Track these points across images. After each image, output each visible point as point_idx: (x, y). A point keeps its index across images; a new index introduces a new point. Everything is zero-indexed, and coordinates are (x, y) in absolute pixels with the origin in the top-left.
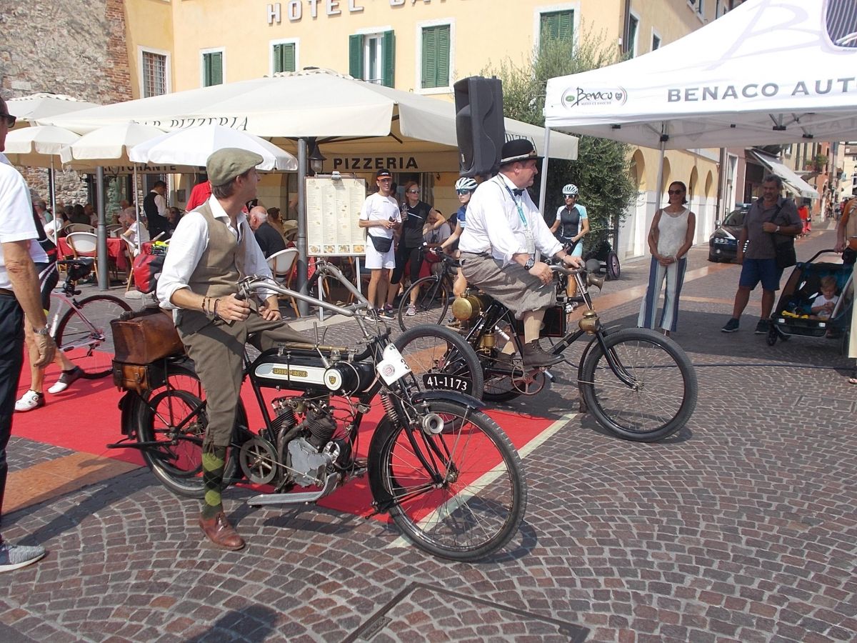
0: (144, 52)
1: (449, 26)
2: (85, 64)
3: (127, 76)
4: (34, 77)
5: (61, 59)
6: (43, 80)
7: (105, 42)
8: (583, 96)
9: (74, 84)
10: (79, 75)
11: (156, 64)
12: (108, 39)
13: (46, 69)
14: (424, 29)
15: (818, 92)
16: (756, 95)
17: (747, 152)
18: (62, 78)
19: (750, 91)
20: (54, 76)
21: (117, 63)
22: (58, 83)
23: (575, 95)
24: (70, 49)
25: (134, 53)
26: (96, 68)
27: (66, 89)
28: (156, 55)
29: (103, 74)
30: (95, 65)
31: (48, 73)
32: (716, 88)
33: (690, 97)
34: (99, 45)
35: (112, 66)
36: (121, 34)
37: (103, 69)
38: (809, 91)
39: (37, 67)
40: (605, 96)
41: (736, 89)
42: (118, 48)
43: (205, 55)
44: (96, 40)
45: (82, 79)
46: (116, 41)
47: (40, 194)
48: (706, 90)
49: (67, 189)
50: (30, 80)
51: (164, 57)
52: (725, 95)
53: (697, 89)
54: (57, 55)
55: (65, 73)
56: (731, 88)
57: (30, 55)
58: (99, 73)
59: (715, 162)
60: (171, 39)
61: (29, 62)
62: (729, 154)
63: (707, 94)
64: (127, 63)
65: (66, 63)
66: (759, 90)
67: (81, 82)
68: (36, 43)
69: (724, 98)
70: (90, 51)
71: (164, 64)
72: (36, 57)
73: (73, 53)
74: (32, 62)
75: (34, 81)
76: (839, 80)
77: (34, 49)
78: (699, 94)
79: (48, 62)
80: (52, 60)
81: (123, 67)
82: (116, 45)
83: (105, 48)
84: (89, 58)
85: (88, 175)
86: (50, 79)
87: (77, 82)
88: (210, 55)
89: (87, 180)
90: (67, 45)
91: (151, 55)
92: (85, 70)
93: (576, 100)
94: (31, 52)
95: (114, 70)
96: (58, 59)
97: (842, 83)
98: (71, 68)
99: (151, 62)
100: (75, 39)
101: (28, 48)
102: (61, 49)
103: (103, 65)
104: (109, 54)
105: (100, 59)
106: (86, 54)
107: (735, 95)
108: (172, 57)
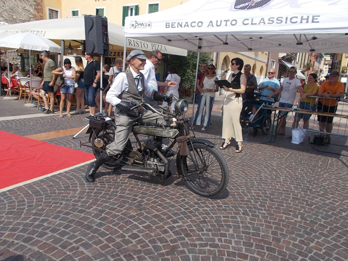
0: (49, 9)
1: (158, 4)
2: (25, 12)
3: (42, 18)
4: (4, 16)
5: (15, 10)
6: (8, 17)
7: (34, 4)
8: (137, 24)
9: (20, 19)
10: (23, 16)
11: (54, 14)
12: (35, 3)
13: (9, 13)
14: (149, 5)
15: (217, 26)
16: (195, 26)
17: (279, 60)
18: (16, 17)
19: (193, 24)
20: (12, 16)
21: (38, 13)
22: (14, 19)
23: (134, 24)
24: (19, 6)
25: (45, 9)
26: (30, 14)
27: (17, 21)
28: (54, 10)
29: (33, 16)
30: (29, 13)
31: (10, 15)
32: (182, 23)
33: (173, 26)
34: (31, 5)
35: (36, 13)
36: (40, 2)
37: (33, 15)
38: (214, 25)
39: (5, 12)
40: (144, 25)
41: (188, 23)
42: (39, 7)
43: (72, 11)
44: (30, 3)
45: (24, 18)
46: (38, 4)
47: (6, 60)
48: (179, 23)
49: (16, 59)
50: (2, 17)
51: (57, 12)
52: (185, 26)
53: (175, 23)
54: (13, 8)
55: (17, 15)
56: (187, 23)
57: (3, 7)
58: (31, 16)
59: (265, 63)
60: (60, 5)
61: (2, 10)
62: (272, 60)
63: (179, 25)
64: (42, 13)
65: (17, 11)
66: (196, 24)
67: (23, 19)
68: (5, 3)
69: (184, 27)
70: (28, 7)
71: (57, 14)
72: (5, 8)
73: (20, 8)
74: (3, 10)
75: (4, 17)
76: (224, 21)
77: (4, 5)
78: (176, 25)
79: (10, 10)
80: (11, 10)
81: (41, 14)
82: (38, 6)
83: (34, 7)
84: (27, 10)
85: (21, 53)
86: (11, 17)
87: (22, 19)
88: (74, 11)
89: (20, 56)
90: (18, 4)
91: (52, 10)
92: (25, 14)
93: (135, 26)
94: (3, 6)
95: (37, 15)
96: (14, 10)
97: (225, 22)
98: (20, 13)
99: (52, 13)
100: (21, 2)
101: (2, 5)
102: (15, 6)
103: (33, 13)
104: (35, 9)
105: (32, 11)
106: (26, 8)
107: (188, 26)
108: (61, 11)
